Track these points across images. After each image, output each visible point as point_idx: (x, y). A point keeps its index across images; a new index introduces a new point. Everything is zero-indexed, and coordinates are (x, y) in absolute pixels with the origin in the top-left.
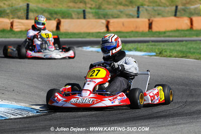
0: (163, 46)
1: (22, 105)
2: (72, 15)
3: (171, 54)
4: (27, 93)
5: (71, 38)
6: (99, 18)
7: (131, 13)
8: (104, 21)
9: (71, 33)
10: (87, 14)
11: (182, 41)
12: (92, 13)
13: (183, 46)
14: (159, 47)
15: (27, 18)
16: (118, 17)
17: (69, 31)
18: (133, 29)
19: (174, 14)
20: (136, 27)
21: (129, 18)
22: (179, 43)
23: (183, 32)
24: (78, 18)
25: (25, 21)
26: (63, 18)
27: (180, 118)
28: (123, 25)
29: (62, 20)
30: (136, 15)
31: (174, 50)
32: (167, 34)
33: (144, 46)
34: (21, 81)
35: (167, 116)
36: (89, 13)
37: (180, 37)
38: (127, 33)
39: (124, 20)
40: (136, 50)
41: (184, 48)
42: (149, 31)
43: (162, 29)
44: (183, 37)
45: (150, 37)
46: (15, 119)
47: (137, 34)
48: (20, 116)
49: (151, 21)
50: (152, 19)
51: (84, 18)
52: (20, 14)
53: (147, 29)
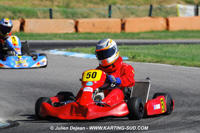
0: (136, 50)
2: (37, 14)
3: (145, 59)
5: (35, 39)
6: (68, 17)
7: (102, 12)
8: (72, 21)
9: (36, 34)
10: (53, 13)
11: (157, 44)
12: (60, 11)
13: (158, 49)
14: (133, 51)
17: (34, 32)
18: (104, 30)
19: (148, 13)
20: (108, 28)
21: (100, 17)
22: (153, 46)
23: (158, 34)
24: (45, 18)
26: (28, 17)
28: (93, 25)
29: (27, 20)
30: (108, 15)
31: (148, 54)
32: (142, 35)
36: (56, 11)
37: (156, 39)
38: (98, 34)
39: (95, 20)
41: (159, 52)
42: (121, 32)
43: (136, 30)
44: (159, 39)
45: (123, 39)
47: (108, 35)
49: (123, 21)
50: (124, 19)
51: (51, 18)
53: (119, 30)
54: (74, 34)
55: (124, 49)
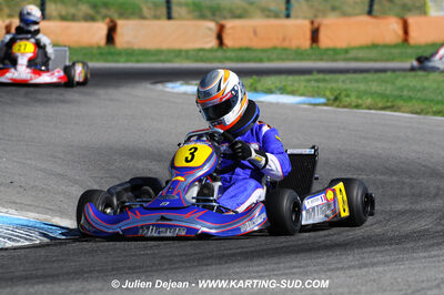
0: (341, 83)
1: (31, 217)
2: (141, 10)
3: (360, 102)
4: (43, 190)
5: (138, 61)
6: (203, 17)
7: (273, 7)
8: (212, 25)
9: (139, 50)
10: (174, 8)
11: (384, 71)
12: (186, 5)
13: (387, 82)
14: (334, 85)
16: (243, 15)
17: (136, 47)
18: (276, 42)
19: (366, 9)
20: (284, 39)
21: (268, 17)
22: (376, 76)
23: (386, 51)
24: (156, 17)
27: (377, 249)
28: (255, 33)
29: (120, 23)
30: (284, 12)
31: (366, 93)
32: (353, 54)
33: (300, 82)
34: (29, 162)
35: (348, 244)
36: (180, 4)
37: (381, 60)
38: (264, 50)
39: (258, 22)
40: (283, 91)
41: (389, 87)
42: (311, 47)
43: (341, 44)
44: (387, 60)
45: (315, 60)
46: (15, 249)
47: (284, 53)
48: (27, 243)
49: (316, 25)
50: (319, 20)
51: (169, 17)
53: (306, 43)
54: (216, 51)
55: (317, 81)
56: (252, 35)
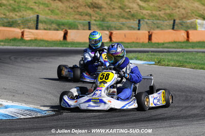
0: (161, 56)
1: (31, 106)
2: (78, 27)
3: (169, 63)
4: (36, 96)
5: (76, 47)
6: (103, 29)
7: (133, 26)
8: (107, 32)
9: (77, 42)
10: (91, 26)
11: (179, 52)
12: (96, 25)
13: (180, 56)
14: (158, 57)
15: (37, 28)
16: (120, 29)
17: (75, 41)
18: (134, 40)
19: (172, 27)
20: (137, 39)
21: (131, 30)
22: (175, 54)
23: (179, 44)
24: (84, 29)
25: (35, 31)
26: (70, 29)
27: (177, 120)
28: (125, 36)
29: (69, 31)
30: (138, 28)
31: (171, 60)
32: (166, 45)
33: (144, 55)
34: (31, 85)
35: (164, 119)
36: (94, 25)
37: (177, 48)
38: (128, 43)
39: (126, 31)
40: (137, 59)
41: (181, 58)
42: (148, 42)
43: (161, 41)
44: (180, 48)
45: (150, 47)
46: (24, 119)
47: (137, 44)
48: (30, 117)
49: (150, 33)
50: (152, 31)
51: (90, 29)
52: (30, 24)
53: (147, 40)
54: (109, 43)
55: (152, 55)
56: (124, 37)
